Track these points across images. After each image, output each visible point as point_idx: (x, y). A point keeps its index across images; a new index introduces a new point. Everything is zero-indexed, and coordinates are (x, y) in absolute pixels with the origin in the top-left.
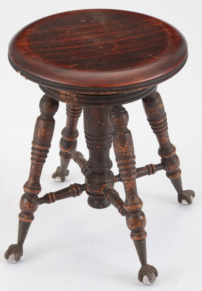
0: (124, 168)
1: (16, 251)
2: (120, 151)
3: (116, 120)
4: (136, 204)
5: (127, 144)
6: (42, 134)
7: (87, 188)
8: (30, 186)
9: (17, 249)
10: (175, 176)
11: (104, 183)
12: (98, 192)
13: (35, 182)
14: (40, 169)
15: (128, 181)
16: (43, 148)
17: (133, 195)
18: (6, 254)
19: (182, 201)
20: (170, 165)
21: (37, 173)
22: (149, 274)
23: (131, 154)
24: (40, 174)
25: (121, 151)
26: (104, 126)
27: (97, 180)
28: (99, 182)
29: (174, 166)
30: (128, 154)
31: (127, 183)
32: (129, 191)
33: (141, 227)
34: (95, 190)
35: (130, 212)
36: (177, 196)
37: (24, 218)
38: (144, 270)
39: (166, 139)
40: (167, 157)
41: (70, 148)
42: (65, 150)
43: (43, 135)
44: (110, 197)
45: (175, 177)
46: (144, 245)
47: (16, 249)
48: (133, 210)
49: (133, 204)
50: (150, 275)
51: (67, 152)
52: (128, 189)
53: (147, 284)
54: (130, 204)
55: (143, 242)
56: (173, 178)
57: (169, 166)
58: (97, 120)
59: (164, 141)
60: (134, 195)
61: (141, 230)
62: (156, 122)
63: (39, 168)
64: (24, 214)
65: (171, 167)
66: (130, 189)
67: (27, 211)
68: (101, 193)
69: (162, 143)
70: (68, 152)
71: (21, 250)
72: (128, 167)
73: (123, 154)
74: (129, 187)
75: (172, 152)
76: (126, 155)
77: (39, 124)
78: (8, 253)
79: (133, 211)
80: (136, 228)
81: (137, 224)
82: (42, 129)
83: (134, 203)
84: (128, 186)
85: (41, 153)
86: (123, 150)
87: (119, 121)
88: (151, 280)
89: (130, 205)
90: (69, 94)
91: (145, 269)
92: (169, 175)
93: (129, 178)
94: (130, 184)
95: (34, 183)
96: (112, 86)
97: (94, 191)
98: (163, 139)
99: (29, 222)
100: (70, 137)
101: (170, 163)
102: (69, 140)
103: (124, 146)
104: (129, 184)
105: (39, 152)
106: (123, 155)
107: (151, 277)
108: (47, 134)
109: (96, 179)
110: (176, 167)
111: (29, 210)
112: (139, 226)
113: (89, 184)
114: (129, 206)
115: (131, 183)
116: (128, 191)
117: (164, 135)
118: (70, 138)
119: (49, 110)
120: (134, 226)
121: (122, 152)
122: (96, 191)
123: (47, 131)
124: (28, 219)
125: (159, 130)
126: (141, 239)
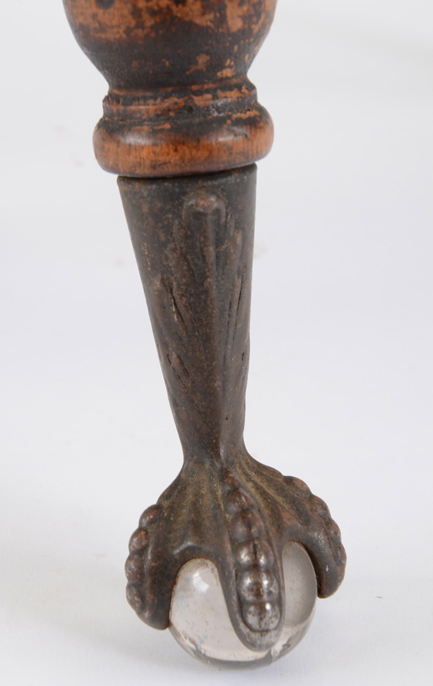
22: (236, 550)
33: (207, 21)
38: (196, 508)
46: (219, 242)
50: (244, 556)
53: (210, 650)
61: (202, 60)
80: (149, 22)
88: (252, 620)
91: (207, 501)
107: (257, 589)
126: (188, 169)
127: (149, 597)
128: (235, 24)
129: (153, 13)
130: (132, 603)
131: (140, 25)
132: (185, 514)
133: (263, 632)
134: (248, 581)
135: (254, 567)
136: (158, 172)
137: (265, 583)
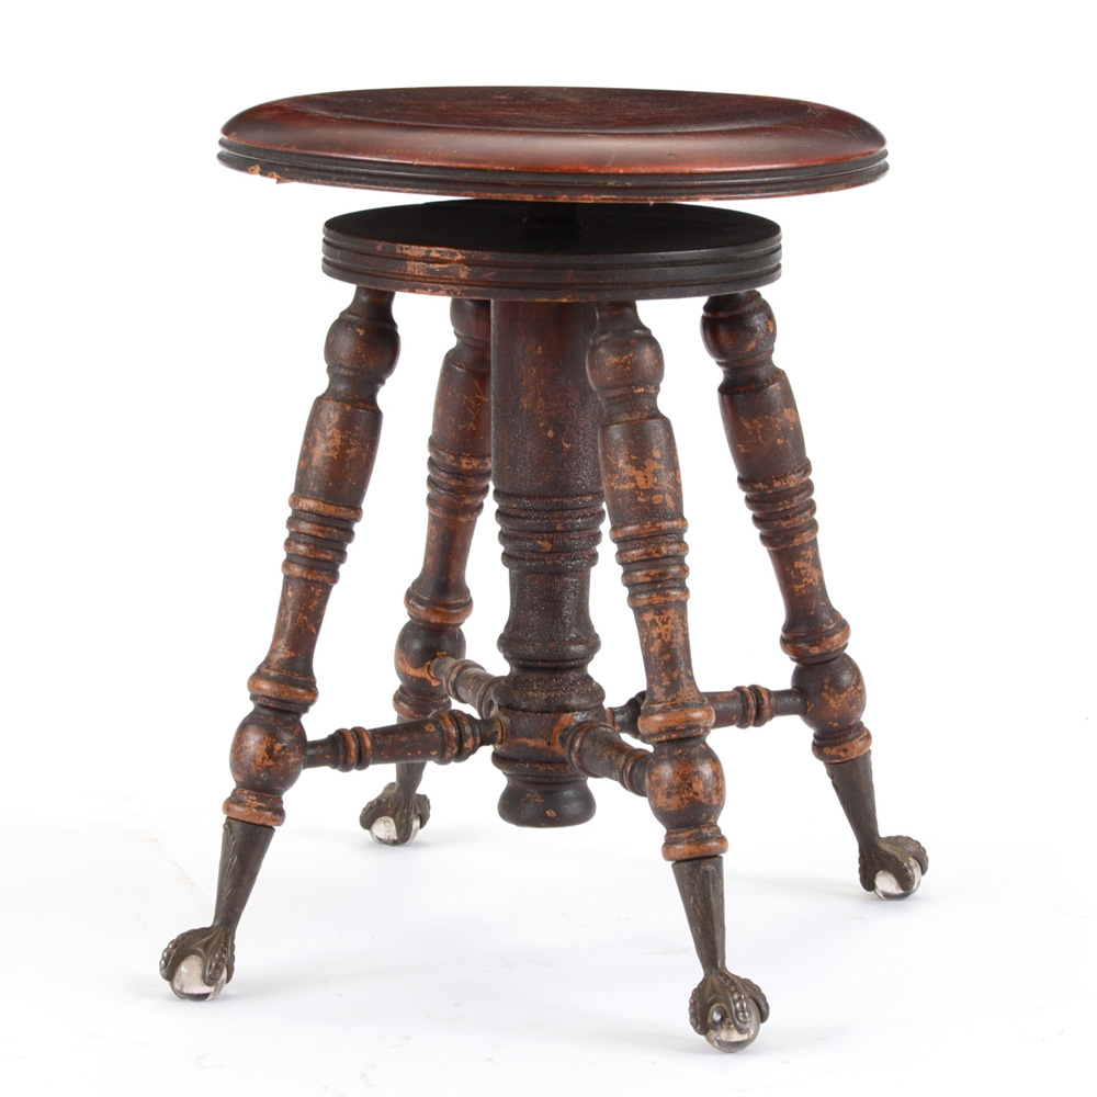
0: (642, 555)
1: (206, 946)
2: (626, 487)
3: (615, 360)
4: (684, 705)
5: (654, 459)
6: (330, 454)
7: (497, 732)
8: (276, 670)
9: (212, 939)
10: (846, 746)
11: (567, 710)
12: (541, 743)
13: (293, 654)
14: (316, 602)
15: (655, 614)
16: (331, 510)
17: (673, 670)
18: (169, 955)
19: (874, 878)
20: (828, 692)
21: (306, 618)
22: (732, 994)
23: (671, 504)
24: (318, 626)
25: (633, 485)
26: (569, 452)
27: (538, 696)
28: (546, 699)
29: (843, 696)
30: (657, 499)
31: (653, 622)
32: (662, 653)
33: (705, 801)
34: (530, 737)
35: (664, 737)
36: (858, 855)
37: (244, 806)
38: (712, 985)
39: (810, 569)
40: (816, 650)
41: (436, 657)
42: (416, 668)
43: (332, 457)
44: (587, 744)
45: (845, 750)
46: (713, 883)
47: (208, 938)
48: (672, 730)
49: (674, 706)
50: (736, 997)
51: (423, 681)
52: (656, 648)
54: (664, 707)
55: (710, 867)
56: (839, 757)
57: (824, 694)
58: (542, 425)
59: (802, 577)
60: (680, 673)
61: (704, 815)
62: (771, 485)
63: (313, 595)
64: (246, 792)
65: (831, 701)
66: (663, 646)
67: (257, 771)
68: (553, 748)
69: (797, 588)
70: (429, 678)
71: (226, 944)
72: (658, 551)
73: (640, 499)
74: (660, 636)
75: (831, 634)
76: (650, 504)
77: (321, 415)
78: (174, 951)
79: (674, 736)
80: (686, 802)
81: (690, 785)
82: (329, 434)
83: (679, 701)
84: (655, 633)
85: (323, 531)
86: (641, 483)
87: (625, 365)
88: (741, 1018)
89: (664, 711)
90: (440, 252)
91: (716, 983)
92: (821, 746)
93: (662, 600)
94: (664, 623)
95: (291, 659)
96: (603, 172)
97: (524, 740)
98: (799, 570)
99: (264, 826)
100: (440, 605)
101: (827, 681)
102: (435, 619)
103: (645, 467)
104: (660, 624)
105: (317, 527)
106: (638, 504)
107: (742, 1006)
108: (348, 452)
109: (534, 691)
110: (851, 704)
111: (267, 767)
112: (696, 794)
113: (505, 715)
114: (657, 713)
115: (670, 621)
116: (656, 655)
117: (803, 553)
118: (438, 609)
119: (360, 354)
120: (678, 793)
121: (637, 488)
122: (531, 743)
123: (348, 442)
124: (258, 808)
125: (784, 524)
126: (702, 855)
127: (699, 1019)
128: (715, 802)
129: (687, 799)
130: (692, 1024)
131: (683, 803)
132: (708, 989)
133: (746, 1023)
134: (738, 1005)
135: (740, 998)
136: (691, 857)
137: (745, 1005)
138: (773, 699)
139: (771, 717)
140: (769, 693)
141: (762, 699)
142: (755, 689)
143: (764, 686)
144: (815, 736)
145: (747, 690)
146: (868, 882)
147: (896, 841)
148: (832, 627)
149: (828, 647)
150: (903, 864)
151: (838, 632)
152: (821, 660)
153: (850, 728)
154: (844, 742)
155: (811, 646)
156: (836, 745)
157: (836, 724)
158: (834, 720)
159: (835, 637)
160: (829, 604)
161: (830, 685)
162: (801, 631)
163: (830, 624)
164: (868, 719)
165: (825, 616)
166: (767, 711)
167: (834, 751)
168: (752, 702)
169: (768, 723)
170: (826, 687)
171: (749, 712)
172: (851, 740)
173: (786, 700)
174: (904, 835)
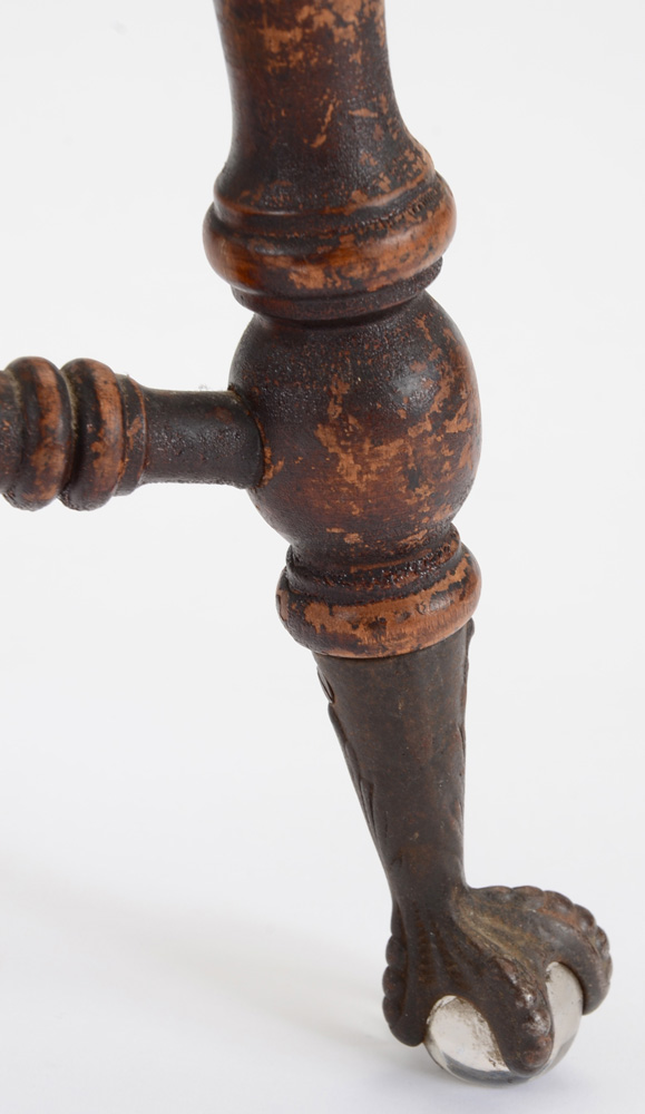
10: (382, 610)
19: (427, 1009)
20: (339, 426)
29: (391, 449)
36: (386, 934)
40: (312, 278)
45: (376, 626)
56: (352, 643)
57: (324, 434)
65: (347, 460)
69: (273, 37)
75: (385, 224)
101: (342, 389)
110: (414, 480)
138: (140, 424)
139: (128, 483)
140: (130, 394)
141: (99, 421)
142: (83, 375)
143: (119, 368)
144: (293, 560)
145: (48, 379)
146: (408, 1018)
147: (516, 905)
148: (382, 202)
149: (357, 273)
150: (518, 995)
151: (401, 225)
152: (329, 314)
153: (404, 553)
154: (375, 599)
155: (298, 261)
156: (349, 602)
157: (353, 538)
158: (350, 524)
159: (390, 242)
160: (388, 117)
161: (349, 404)
162: (277, 202)
163: (375, 192)
164: (473, 523)
165: (368, 161)
166: (110, 464)
167: (342, 619)
168: (57, 422)
169: (116, 502)
170: (335, 411)
171: (40, 458)
172: (404, 594)
173: (191, 433)
174: (545, 886)
